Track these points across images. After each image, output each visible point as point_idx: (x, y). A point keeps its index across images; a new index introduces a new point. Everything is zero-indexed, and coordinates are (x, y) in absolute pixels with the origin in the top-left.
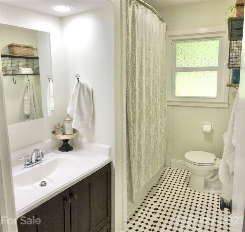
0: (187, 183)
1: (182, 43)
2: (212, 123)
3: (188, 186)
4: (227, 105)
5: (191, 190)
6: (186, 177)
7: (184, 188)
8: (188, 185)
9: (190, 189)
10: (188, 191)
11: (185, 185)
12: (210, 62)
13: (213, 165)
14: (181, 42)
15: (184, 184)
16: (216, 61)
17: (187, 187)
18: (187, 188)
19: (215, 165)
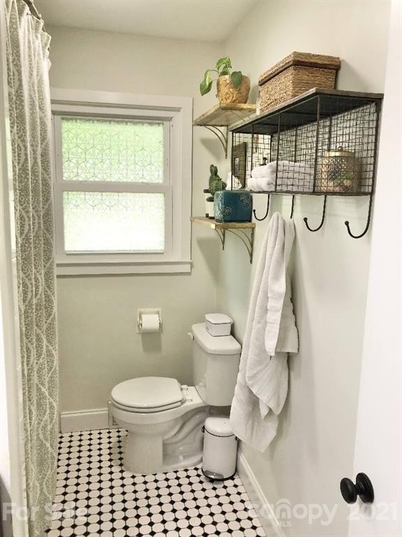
0: (119, 462)
1: (78, 121)
2: (159, 309)
3: (123, 468)
4: (189, 266)
5: (133, 477)
6: (110, 448)
7: (117, 475)
8: (121, 465)
9: (132, 475)
10: (128, 481)
11: (116, 469)
12: (145, 173)
13: (182, 404)
14: (76, 120)
15: (111, 466)
16: (159, 171)
17: (122, 471)
18: (124, 474)
19: (184, 402)
